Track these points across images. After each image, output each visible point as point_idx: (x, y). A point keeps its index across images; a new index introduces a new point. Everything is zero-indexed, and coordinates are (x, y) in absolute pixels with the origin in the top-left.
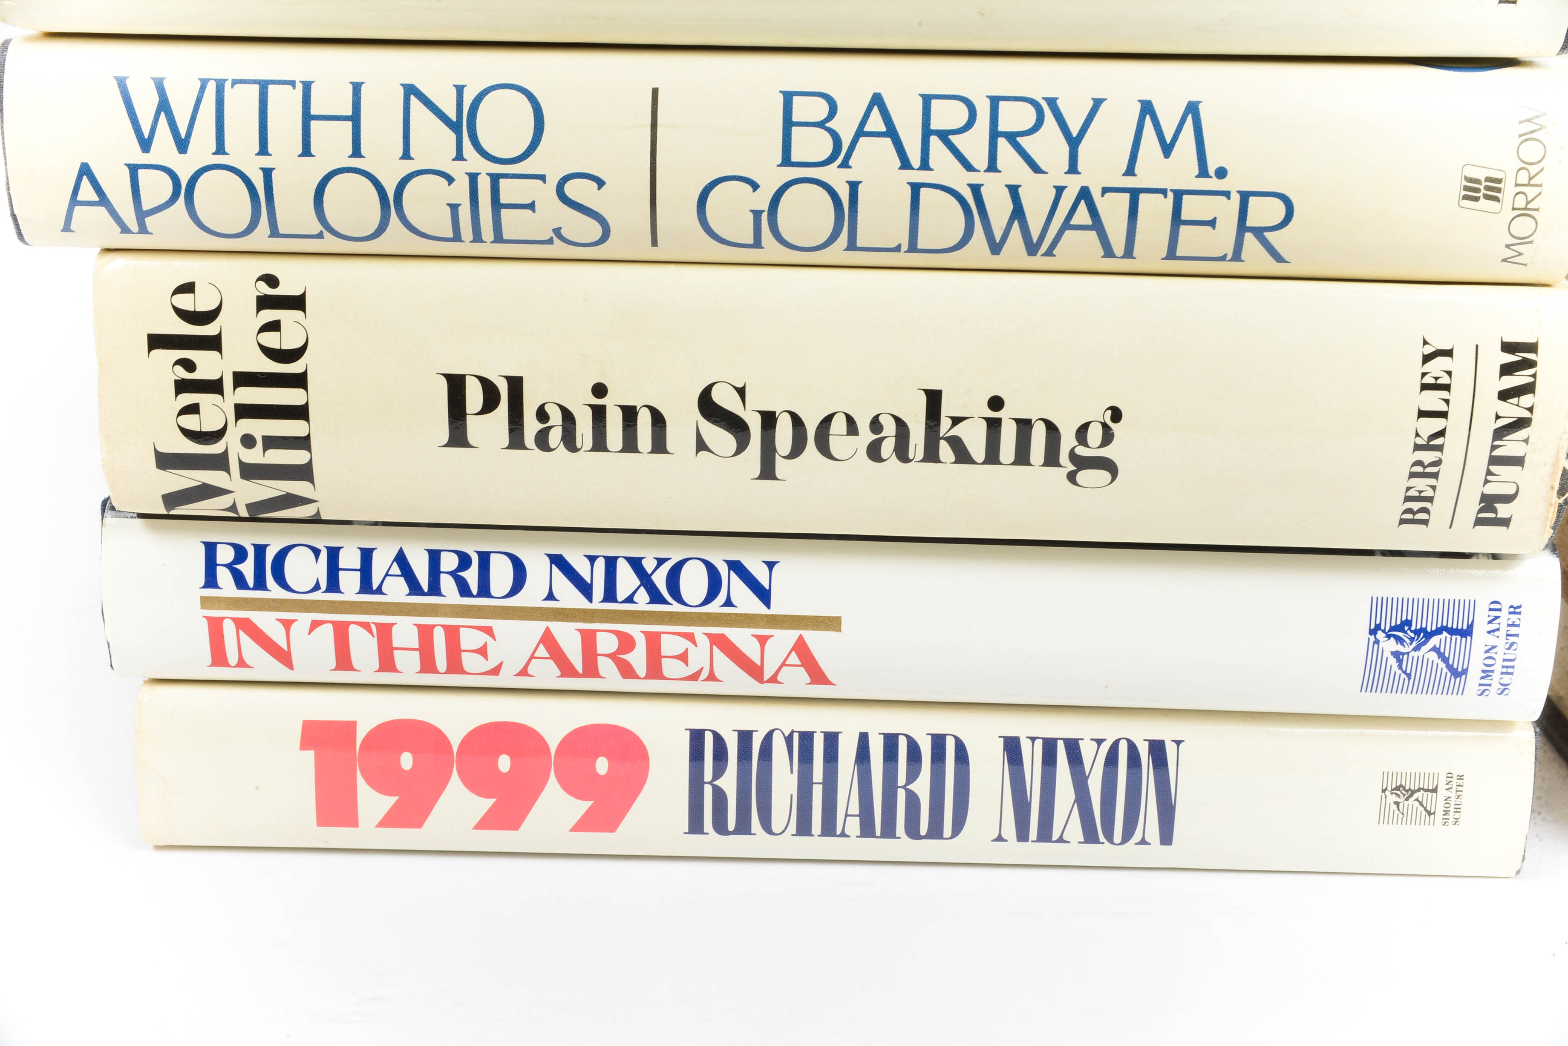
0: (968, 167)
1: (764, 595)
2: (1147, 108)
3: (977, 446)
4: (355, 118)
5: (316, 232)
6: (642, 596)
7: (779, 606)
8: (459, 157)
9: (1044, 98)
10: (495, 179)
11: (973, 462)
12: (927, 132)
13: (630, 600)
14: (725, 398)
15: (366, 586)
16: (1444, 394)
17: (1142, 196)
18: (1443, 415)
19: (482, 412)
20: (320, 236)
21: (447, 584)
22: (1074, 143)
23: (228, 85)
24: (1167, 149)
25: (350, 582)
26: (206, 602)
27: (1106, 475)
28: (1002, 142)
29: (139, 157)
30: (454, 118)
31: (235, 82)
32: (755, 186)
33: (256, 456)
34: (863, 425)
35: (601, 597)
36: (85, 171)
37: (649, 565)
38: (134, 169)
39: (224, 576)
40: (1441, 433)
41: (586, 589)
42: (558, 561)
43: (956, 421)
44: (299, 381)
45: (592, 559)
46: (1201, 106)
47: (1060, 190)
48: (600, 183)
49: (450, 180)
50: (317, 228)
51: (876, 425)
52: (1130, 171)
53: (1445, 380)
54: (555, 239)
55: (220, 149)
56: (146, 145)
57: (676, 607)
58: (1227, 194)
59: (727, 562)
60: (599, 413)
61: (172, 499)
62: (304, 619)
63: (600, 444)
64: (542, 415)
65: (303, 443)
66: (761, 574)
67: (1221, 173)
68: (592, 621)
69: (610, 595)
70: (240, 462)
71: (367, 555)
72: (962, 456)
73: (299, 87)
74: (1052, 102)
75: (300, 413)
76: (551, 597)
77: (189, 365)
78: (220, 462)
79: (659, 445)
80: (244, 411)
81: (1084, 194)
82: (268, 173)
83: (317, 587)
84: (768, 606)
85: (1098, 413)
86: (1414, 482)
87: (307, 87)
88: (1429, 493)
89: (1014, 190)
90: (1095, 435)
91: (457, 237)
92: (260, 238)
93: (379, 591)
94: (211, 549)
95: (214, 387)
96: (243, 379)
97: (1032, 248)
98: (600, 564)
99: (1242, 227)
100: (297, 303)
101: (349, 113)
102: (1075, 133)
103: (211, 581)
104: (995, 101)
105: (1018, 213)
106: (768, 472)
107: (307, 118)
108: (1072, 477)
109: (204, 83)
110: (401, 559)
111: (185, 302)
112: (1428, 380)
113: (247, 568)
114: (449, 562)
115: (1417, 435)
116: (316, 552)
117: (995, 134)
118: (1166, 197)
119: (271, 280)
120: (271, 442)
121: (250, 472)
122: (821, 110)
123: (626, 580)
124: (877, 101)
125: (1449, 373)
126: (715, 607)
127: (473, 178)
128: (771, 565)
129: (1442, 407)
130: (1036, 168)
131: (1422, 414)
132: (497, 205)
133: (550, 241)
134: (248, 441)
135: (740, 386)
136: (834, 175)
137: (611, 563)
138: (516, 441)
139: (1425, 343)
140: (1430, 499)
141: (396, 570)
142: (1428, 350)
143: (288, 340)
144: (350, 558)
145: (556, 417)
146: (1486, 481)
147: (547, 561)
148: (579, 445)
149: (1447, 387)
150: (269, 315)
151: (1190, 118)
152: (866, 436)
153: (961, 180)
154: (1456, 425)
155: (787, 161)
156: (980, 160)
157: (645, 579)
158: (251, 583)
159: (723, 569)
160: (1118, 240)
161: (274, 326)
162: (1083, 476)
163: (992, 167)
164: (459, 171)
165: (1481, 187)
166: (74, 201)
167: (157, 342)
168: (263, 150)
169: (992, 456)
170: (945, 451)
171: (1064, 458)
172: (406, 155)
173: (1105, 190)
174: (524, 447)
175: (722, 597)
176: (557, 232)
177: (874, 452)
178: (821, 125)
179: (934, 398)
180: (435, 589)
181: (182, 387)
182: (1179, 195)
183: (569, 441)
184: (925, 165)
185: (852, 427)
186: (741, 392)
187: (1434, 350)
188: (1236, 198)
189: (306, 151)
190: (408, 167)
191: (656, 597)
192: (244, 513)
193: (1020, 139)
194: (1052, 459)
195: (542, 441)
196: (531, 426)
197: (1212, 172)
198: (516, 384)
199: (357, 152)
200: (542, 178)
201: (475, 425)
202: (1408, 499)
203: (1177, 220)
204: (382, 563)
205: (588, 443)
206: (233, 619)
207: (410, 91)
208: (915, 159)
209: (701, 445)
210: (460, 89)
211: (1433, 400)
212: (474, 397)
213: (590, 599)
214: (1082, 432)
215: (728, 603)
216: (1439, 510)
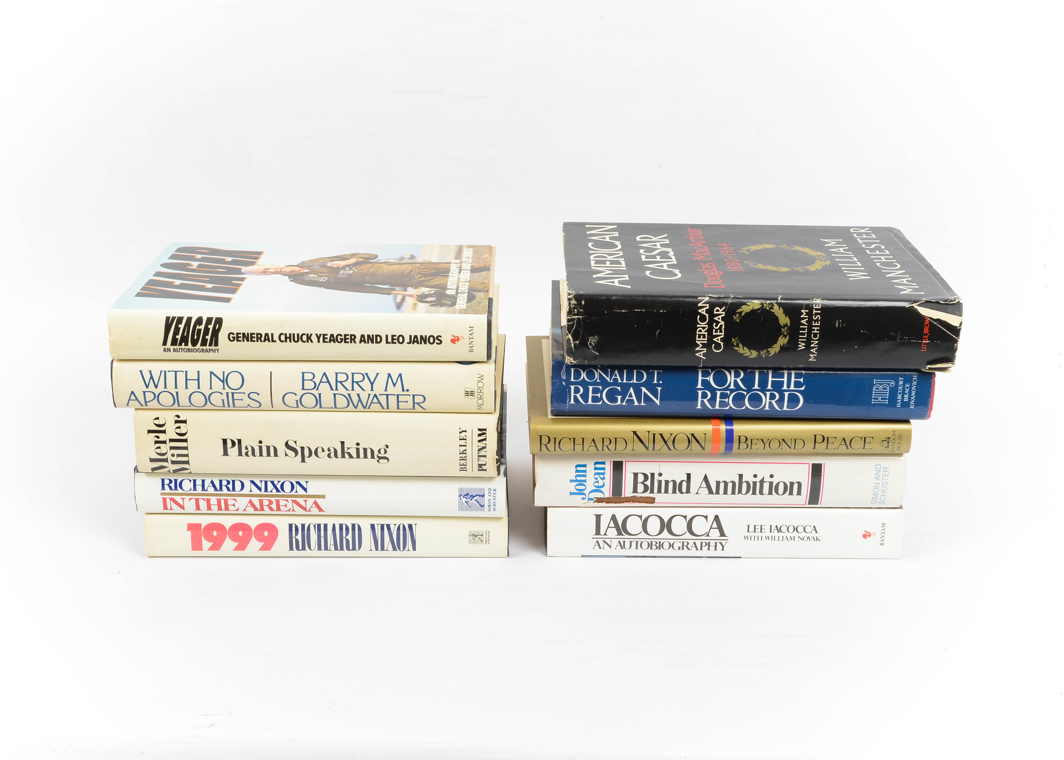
0: (347, 390)
1: (305, 490)
2: (389, 375)
3: (354, 454)
4: (198, 380)
5: (189, 406)
6: (274, 490)
7: (309, 493)
8: (224, 388)
9: (365, 373)
10: (233, 394)
11: (353, 458)
12: (337, 382)
13: (271, 491)
14: (291, 444)
15: (203, 489)
16: (465, 441)
17: (389, 396)
18: (465, 446)
19: (232, 447)
20: (190, 406)
21: (224, 488)
22: (372, 384)
23: (167, 372)
24: (394, 385)
25: (199, 488)
26: (162, 494)
27: (387, 461)
28: (355, 384)
29: (146, 389)
30: (222, 379)
31: (169, 371)
32: (296, 395)
33: (175, 459)
34: (326, 450)
35: (264, 491)
36: (132, 393)
37: (276, 483)
38: (144, 392)
39: (166, 487)
40: (466, 450)
41: (260, 489)
42: (253, 482)
43: (348, 448)
44: (186, 441)
45: (261, 481)
46: (402, 375)
47: (369, 395)
48: (258, 394)
49: (222, 394)
50: (190, 405)
51: (329, 450)
52: (386, 390)
53: (465, 438)
54: (248, 407)
55: (166, 387)
56: (147, 387)
57: (283, 493)
58: (409, 395)
59: (296, 482)
60: (261, 448)
61: (153, 469)
62: (187, 498)
63: (261, 455)
64: (246, 448)
65: (187, 455)
66: (304, 484)
67: (408, 390)
68: (261, 497)
69: (266, 490)
70: (171, 460)
71: (203, 481)
72: (351, 456)
73: (184, 372)
74: (367, 374)
75: (186, 448)
76: (251, 491)
77: (158, 437)
78: (166, 460)
79: (276, 455)
80: (172, 448)
81: (375, 396)
82: (177, 393)
83: (191, 490)
84: (306, 492)
85: (382, 447)
86: (461, 461)
87: (186, 372)
88: (465, 464)
89: (358, 395)
90: (382, 451)
91: (224, 406)
92: (176, 406)
93: (207, 490)
94: (163, 480)
95: (164, 442)
96: (171, 440)
97: (365, 407)
98: (263, 483)
99: (414, 403)
100: (185, 422)
101: (197, 379)
102: (372, 382)
103: (163, 488)
104: (353, 374)
105: (360, 400)
106: (303, 461)
107: (187, 380)
108: (378, 461)
109: (161, 372)
110: (212, 482)
111: (157, 422)
112: (461, 438)
113: (173, 485)
114: (224, 483)
115: (460, 451)
116: (190, 481)
117: (353, 382)
118: (395, 396)
119: (178, 416)
120: (179, 455)
121: (173, 462)
122: (311, 376)
123: (270, 486)
124: (325, 374)
125: (466, 436)
126: (293, 493)
127: (227, 393)
128: (307, 482)
129: (465, 444)
130: (363, 390)
131: (460, 446)
132: (233, 400)
133: (247, 407)
134: (173, 455)
135: (295, 441)
136: (315, 392)
137: (266, 482)
138: (240, 454)
139: (460, 429)
140: (466, 465)
141: (211, 485)
142: (461, 431)
143: (182, 431)
144: (199, 482)
145: (250, 449)
146: (478, 461)
147: (250, 482)
148: (256, 455)
149: (466, 439)
150: (178, 425)
151: (399, 377)
152: (327, 452)
153: (346, 393)
154: (469, 448)
155: (303, 389)
156: (350, 388)
157: (275, 486)
158: (174, 489)
159: (295, 483)
160: (385, 405)
161: (179, 427)
162: (380, 461)
163: (353, 390)
164: (224, 392)
165: (469, 393)
166: (130, 400)
167: (149, 432)
168: (176, 387)
169: (358, 456)
170: (346, 455)
171: (376, 457)
172: (211, 388)
173: (380, 395)
174: (242, 456)
175: (295, 490)
176: (249, 405)
177: (329, 456)
178: (311, 380)
179: (343, 443)
180: (221, 489)
181: (156, 442)
182: (398, 396)
183: (253, 454)
184: (337, 389)
185: (323, 450)
186: (295, 442)
187: (462, 431)
188: (412, 396)
189: (187, 388)
190: (211, 391)
191: (278, 491)
192: (172, 472)
193: (359, 383)
194: (373, 457)
195: (247, 454)
196: (244, 451)
197: (405, 390)
198: (240, 441)
199: (199, 388)
200: (244, 393)
201: (230, 451)
202: (460, 465)
203: (398, 401)
204: (207, 483)
205: (258, 455)
206: (169, 498)
207: (212, 373)
208: (334, 388)
209: (286, 455)
210: (224, 372)
211: (462, 442)
212: (229, 444)
213: (261, 492)
214: (379, 451)
215: (296, 492)
216: (469, 467)
